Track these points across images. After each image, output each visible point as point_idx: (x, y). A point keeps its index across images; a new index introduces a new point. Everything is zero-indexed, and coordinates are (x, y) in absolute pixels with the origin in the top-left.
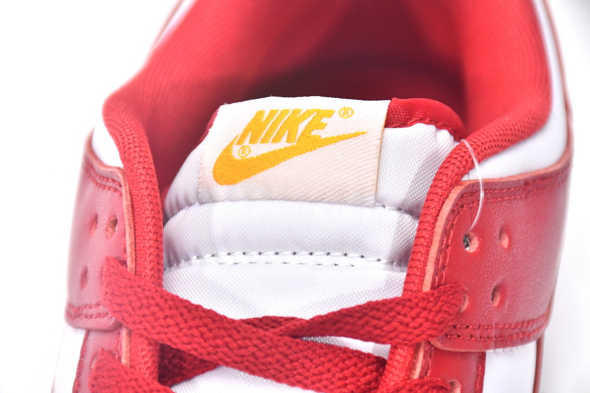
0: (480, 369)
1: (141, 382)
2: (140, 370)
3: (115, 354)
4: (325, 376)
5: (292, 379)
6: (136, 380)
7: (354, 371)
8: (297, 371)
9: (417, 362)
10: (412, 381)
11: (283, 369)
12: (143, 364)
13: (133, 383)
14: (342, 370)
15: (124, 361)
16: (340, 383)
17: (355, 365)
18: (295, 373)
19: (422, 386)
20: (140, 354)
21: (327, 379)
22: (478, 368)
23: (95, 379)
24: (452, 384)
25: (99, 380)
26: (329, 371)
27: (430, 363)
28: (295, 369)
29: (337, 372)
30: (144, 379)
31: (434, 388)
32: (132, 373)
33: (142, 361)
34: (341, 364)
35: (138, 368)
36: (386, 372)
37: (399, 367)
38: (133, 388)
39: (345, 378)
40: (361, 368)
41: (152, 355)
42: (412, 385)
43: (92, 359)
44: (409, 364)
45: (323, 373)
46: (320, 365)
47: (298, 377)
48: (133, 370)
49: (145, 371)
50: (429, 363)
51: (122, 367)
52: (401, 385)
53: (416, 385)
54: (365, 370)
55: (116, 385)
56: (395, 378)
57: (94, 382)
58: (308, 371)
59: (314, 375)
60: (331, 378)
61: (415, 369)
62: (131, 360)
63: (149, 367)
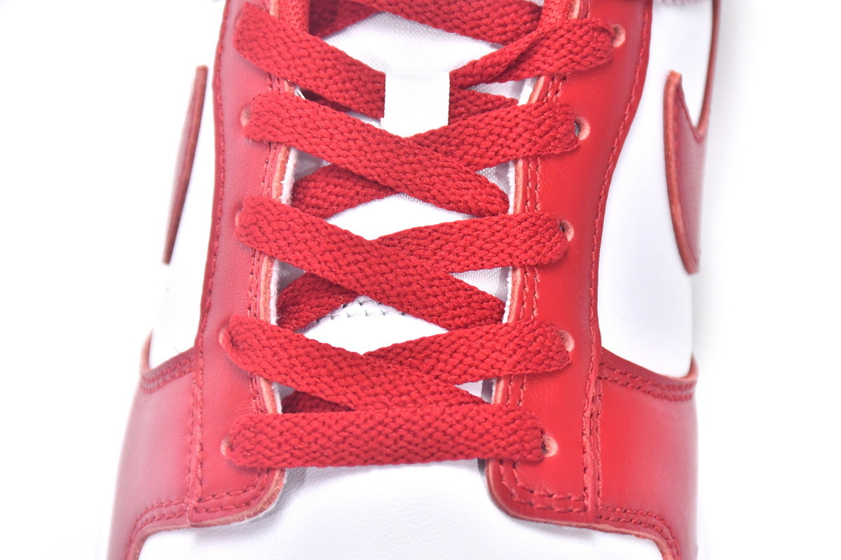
0: (647, 16)
1: (289, 32)
2: (289, 21)
3: (262, 8)
4: (484, 21)
5: (449, 24)
6: (284, 30)
7: (514, 18)
8: (455, 14)
9: (575, 3)
10: (569, 21)
11: (440, 12)
12: (292, 15)
13: (282, 34)
14: (502, 16)
15: (272, 13)
16: (499, 30)
17: (516, 12)
18: (452, 16)
19: (581, 27)
20: (290, 5)
21: (486, 25)
22: (644, 15)
23: (241, 33)
24: (616, 30)
25: (246, 33)
26: (488, 16)
27: (589, 5)
28: (453, 13)
29: (496, 17)
30: (292, 29)
31: (594, 29)
32: (280, 23)
33: (292, 12)
34: (501, 9)
35: (287, 19)
36: (542, 16)
37: (555, 8)
38: (281, 38)
39: (505, 25)
40: (522, 16)
41: (303, 6)
42: (569, 24)
43: (237, 18)
44: (565, 6)
45: (482, 18)
46: (478, 9)
47: (456, 22)
48: (281, 21)
49: (294, 22)
50: (588, 7)
51: (271, 18)
52: (558, 25)
53: (575, 25)
54: (525, 17)
55: (264, 37)
56: (553, 20)
57: (240, 36)
58: (466, 15)
59: (472, 19)
60: (490, 24)
61: (573, 11)
62: (280, 12)
63: (300, 19)
